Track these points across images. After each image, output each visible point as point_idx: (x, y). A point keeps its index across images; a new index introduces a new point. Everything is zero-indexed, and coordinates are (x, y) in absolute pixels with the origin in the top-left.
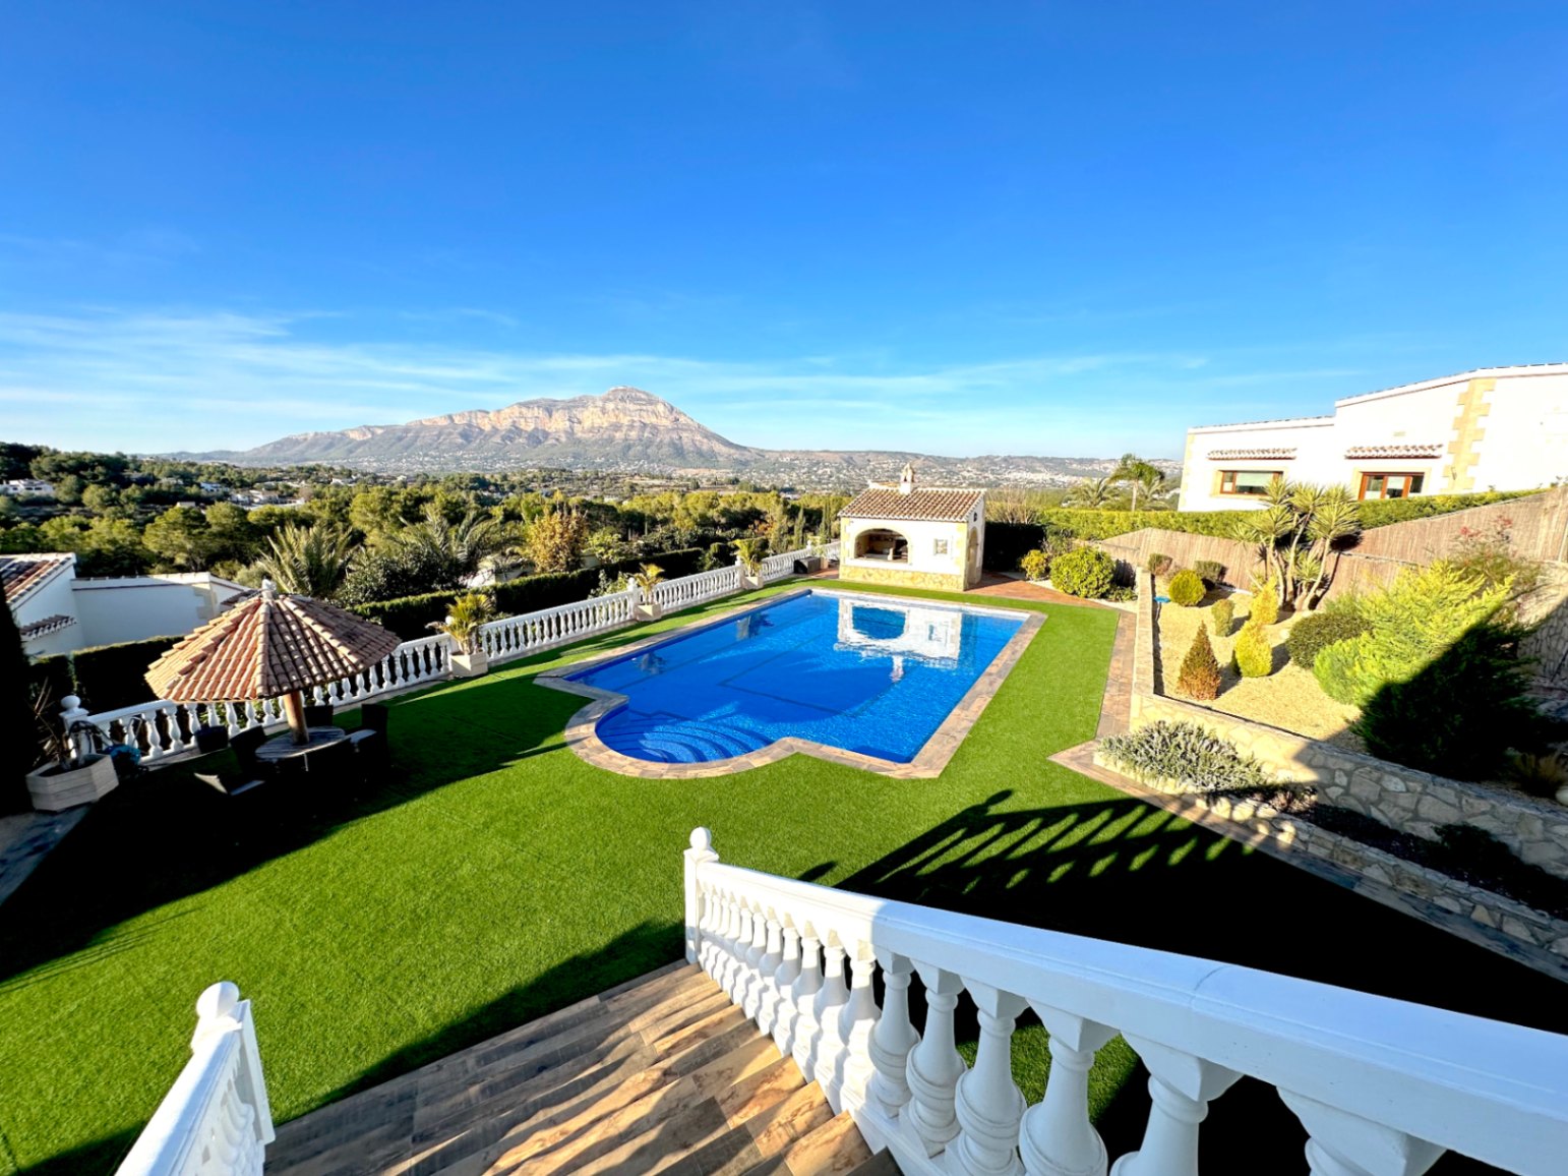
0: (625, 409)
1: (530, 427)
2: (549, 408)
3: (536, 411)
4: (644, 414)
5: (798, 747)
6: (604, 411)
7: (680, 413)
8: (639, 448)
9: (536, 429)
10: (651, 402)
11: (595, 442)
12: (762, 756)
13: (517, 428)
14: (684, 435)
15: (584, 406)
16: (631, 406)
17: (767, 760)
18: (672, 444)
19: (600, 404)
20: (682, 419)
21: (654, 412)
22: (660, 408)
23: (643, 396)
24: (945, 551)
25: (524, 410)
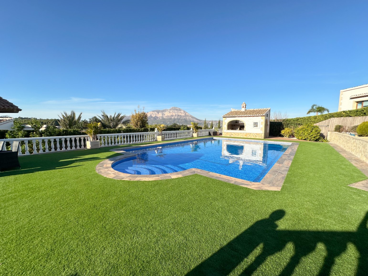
0: (174, 112)
1: (154, 116)
2: (158, 112)
3: (155, 113)
4: (178, 113)
5: (197, 172)
6: (170, 112)
7: (186, 112)
8: (177, 120)
9: (155, 116)
10: (180, 110)
11: (167, 119)
12: (178, 174)
13: (151, 116)
14: (187, 117)
15: (166, 111)
16: (176, 111)
17: (180, 176)
18: (184, 119)
19: (169, 111)
20: (187, 114)
21: (181, 112)
22: (182, 111)
23: (178, 109)
24: (257, 126)
25: (153, 112)
